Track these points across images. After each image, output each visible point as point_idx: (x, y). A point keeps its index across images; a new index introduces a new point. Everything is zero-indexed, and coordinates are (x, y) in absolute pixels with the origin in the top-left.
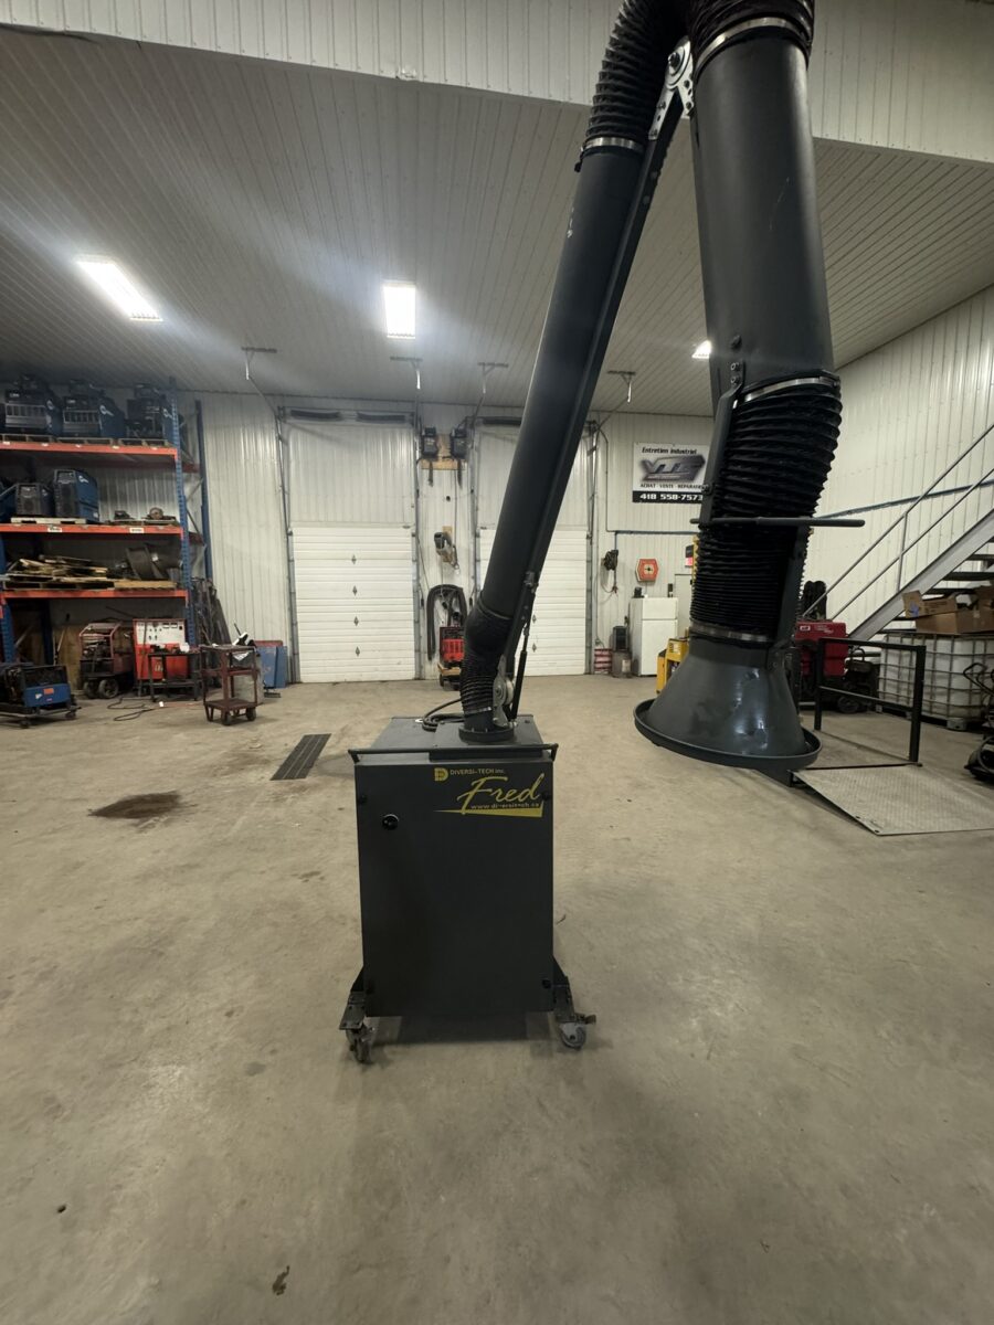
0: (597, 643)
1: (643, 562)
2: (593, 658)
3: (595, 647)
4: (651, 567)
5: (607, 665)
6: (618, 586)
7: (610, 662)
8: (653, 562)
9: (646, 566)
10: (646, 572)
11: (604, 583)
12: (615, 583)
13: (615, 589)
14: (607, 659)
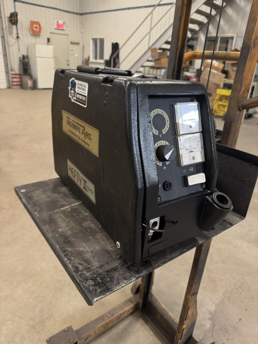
0: (12, 70)
1: (33, 23)
2: (11, 79)
3: (11, 73)
4: (37, 26)
5: (19, 83)
6: (20, 35)
7: (21, 81)
8: (38, 23)
9: (35, 26)
10: (35, 29)
11: (11, 33)
12: (18, 34)
13: (18, 37)
14: (18, 80)
